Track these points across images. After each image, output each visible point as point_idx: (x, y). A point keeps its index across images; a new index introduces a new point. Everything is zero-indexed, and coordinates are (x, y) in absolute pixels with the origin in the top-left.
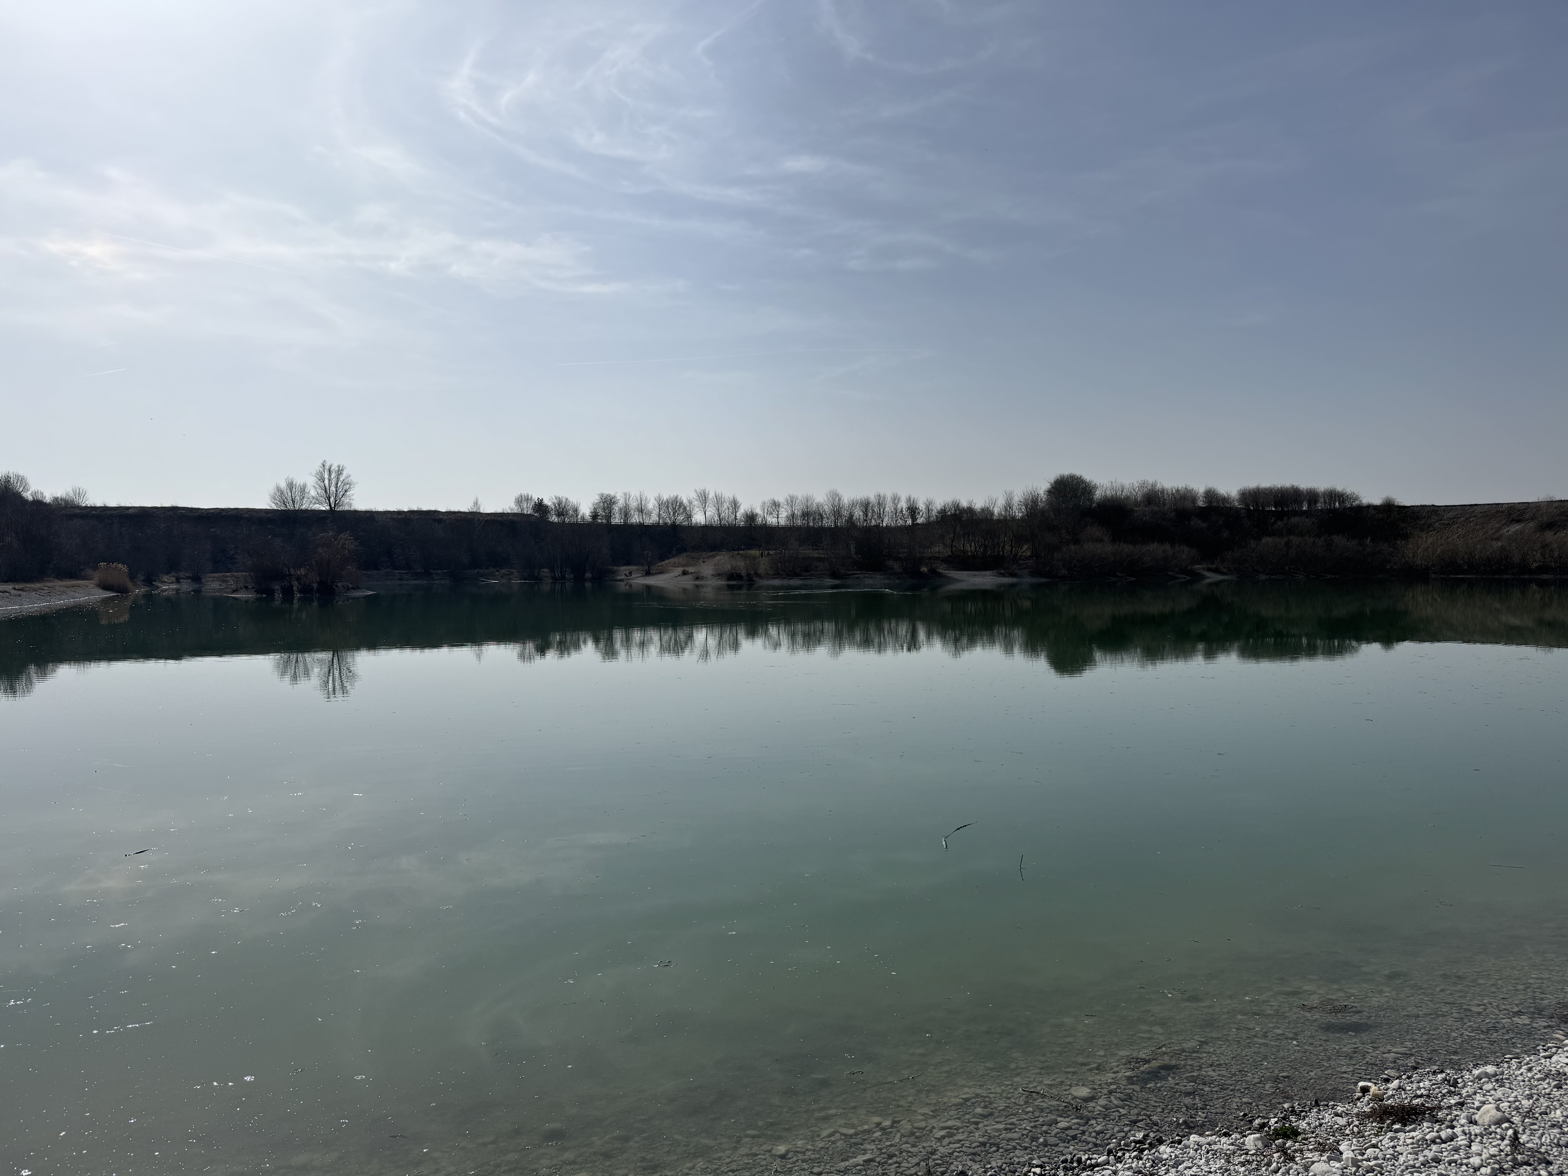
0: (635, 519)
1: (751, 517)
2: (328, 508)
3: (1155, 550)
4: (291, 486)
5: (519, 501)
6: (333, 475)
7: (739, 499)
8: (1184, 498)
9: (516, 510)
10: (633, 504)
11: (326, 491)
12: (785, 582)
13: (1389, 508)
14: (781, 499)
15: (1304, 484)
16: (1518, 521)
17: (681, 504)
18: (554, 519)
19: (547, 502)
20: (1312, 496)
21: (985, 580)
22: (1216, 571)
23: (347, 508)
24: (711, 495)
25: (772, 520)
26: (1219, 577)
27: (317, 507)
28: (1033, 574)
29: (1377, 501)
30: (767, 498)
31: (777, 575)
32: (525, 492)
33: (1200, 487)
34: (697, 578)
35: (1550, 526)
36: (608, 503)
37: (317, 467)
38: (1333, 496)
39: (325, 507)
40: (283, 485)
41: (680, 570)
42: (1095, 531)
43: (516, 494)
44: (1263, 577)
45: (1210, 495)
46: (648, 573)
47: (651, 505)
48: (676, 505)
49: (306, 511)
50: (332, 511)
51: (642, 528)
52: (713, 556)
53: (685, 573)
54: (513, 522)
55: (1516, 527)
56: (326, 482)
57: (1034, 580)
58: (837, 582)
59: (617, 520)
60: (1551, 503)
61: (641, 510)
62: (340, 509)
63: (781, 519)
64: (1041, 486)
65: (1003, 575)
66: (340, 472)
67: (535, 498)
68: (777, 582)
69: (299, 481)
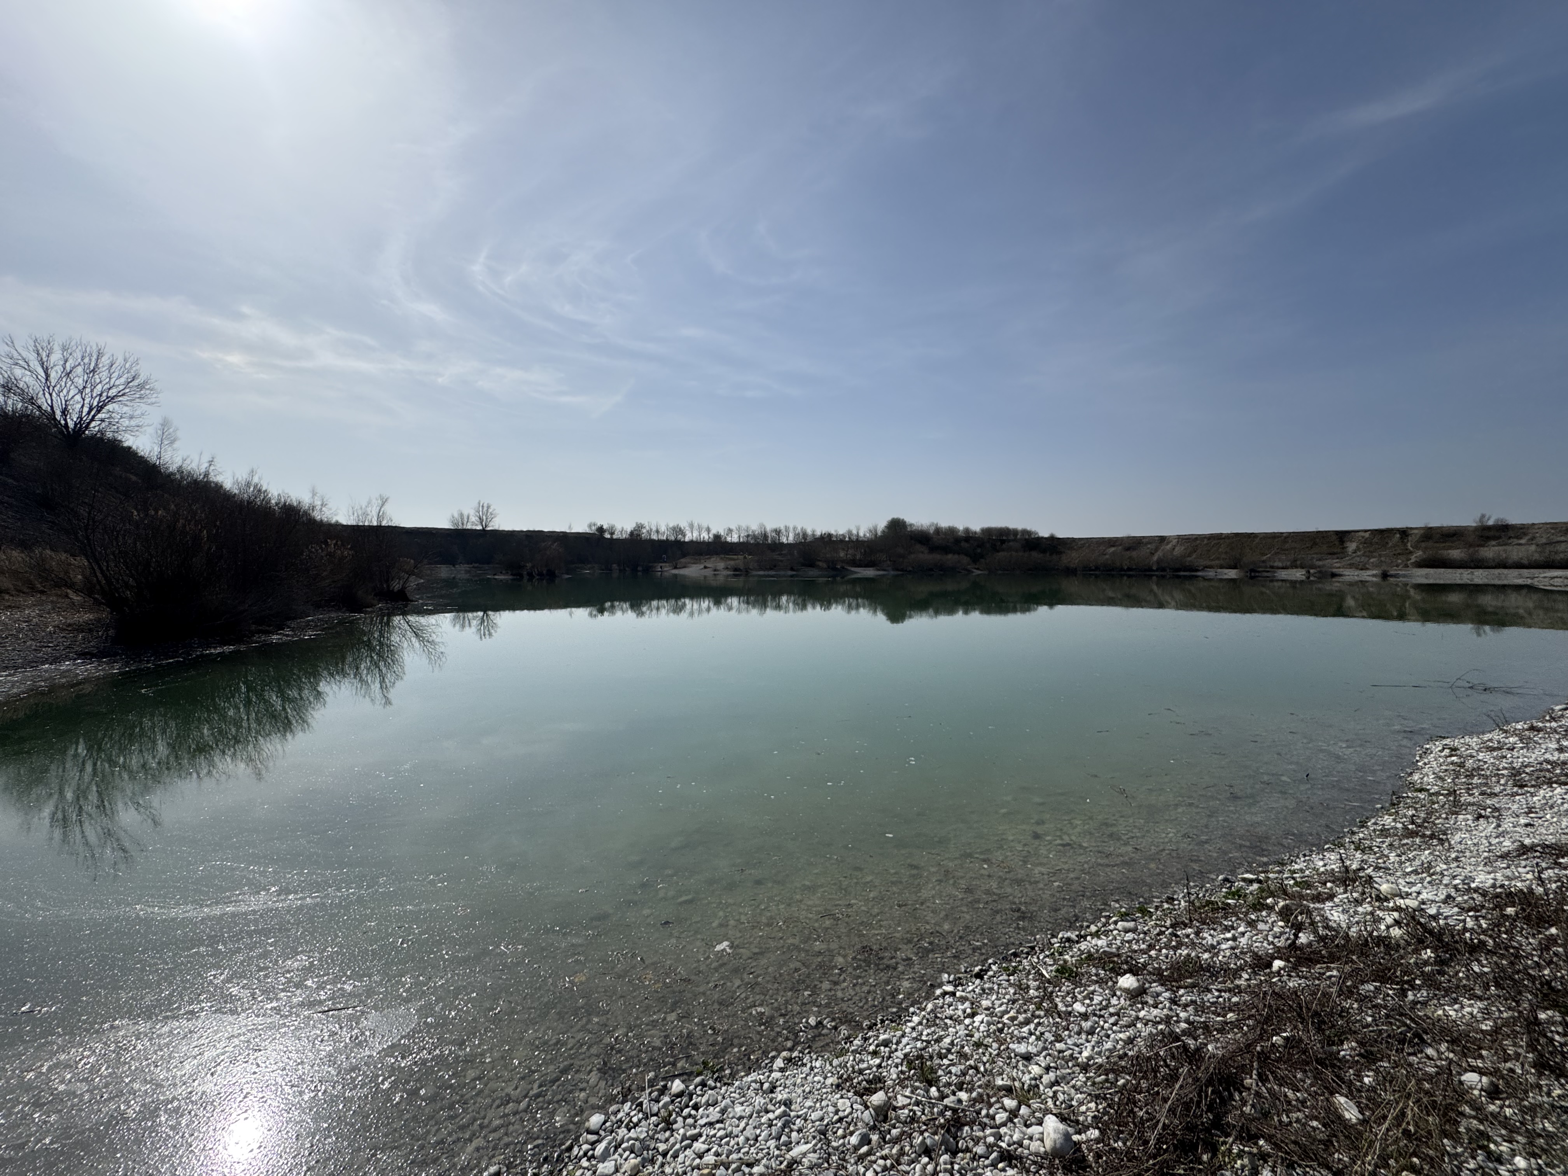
0: (655, 537)
1: (717, 537)
2: (481, 528)
4: (462, 515)
5: (590, 526)
6: (485, 509)
7: (709, 527)
9: (588, 530)
10: (653, 529)
11: (480, 518)
12: (766, 573)
13: (1052, 538)
15: (1012, 525)
16: (1113, 546)
18: (607, 536)
19: (605, 527)
21: (870, 573)
22: (978, 569)
26: (979, 572)
27: (474, 527)
28: (892, 569)
29: (1046, 535)
32: (593, 521)
35: (1128, 549)
36: (640, 527)
37: (475, 504)
38: (1025, 532)
39: (479, 527)
40: (456, 515)
45: (967, 530)
47: (663, 529)
48: (678, 530)
49: (469, 530)
50: (484, 530)
51: (662, 542)
53: (705, 567)
54: (587, 538)
55: (1113, 549)
56: (481, 513)
58: (794, 573)
60: (1129, 537)
61: (657, 532)
62: (488, 529)
63: (734, 538)
64: (881, 525)
66: (488, 507)
67: (599, 524)
69: (466, 512)
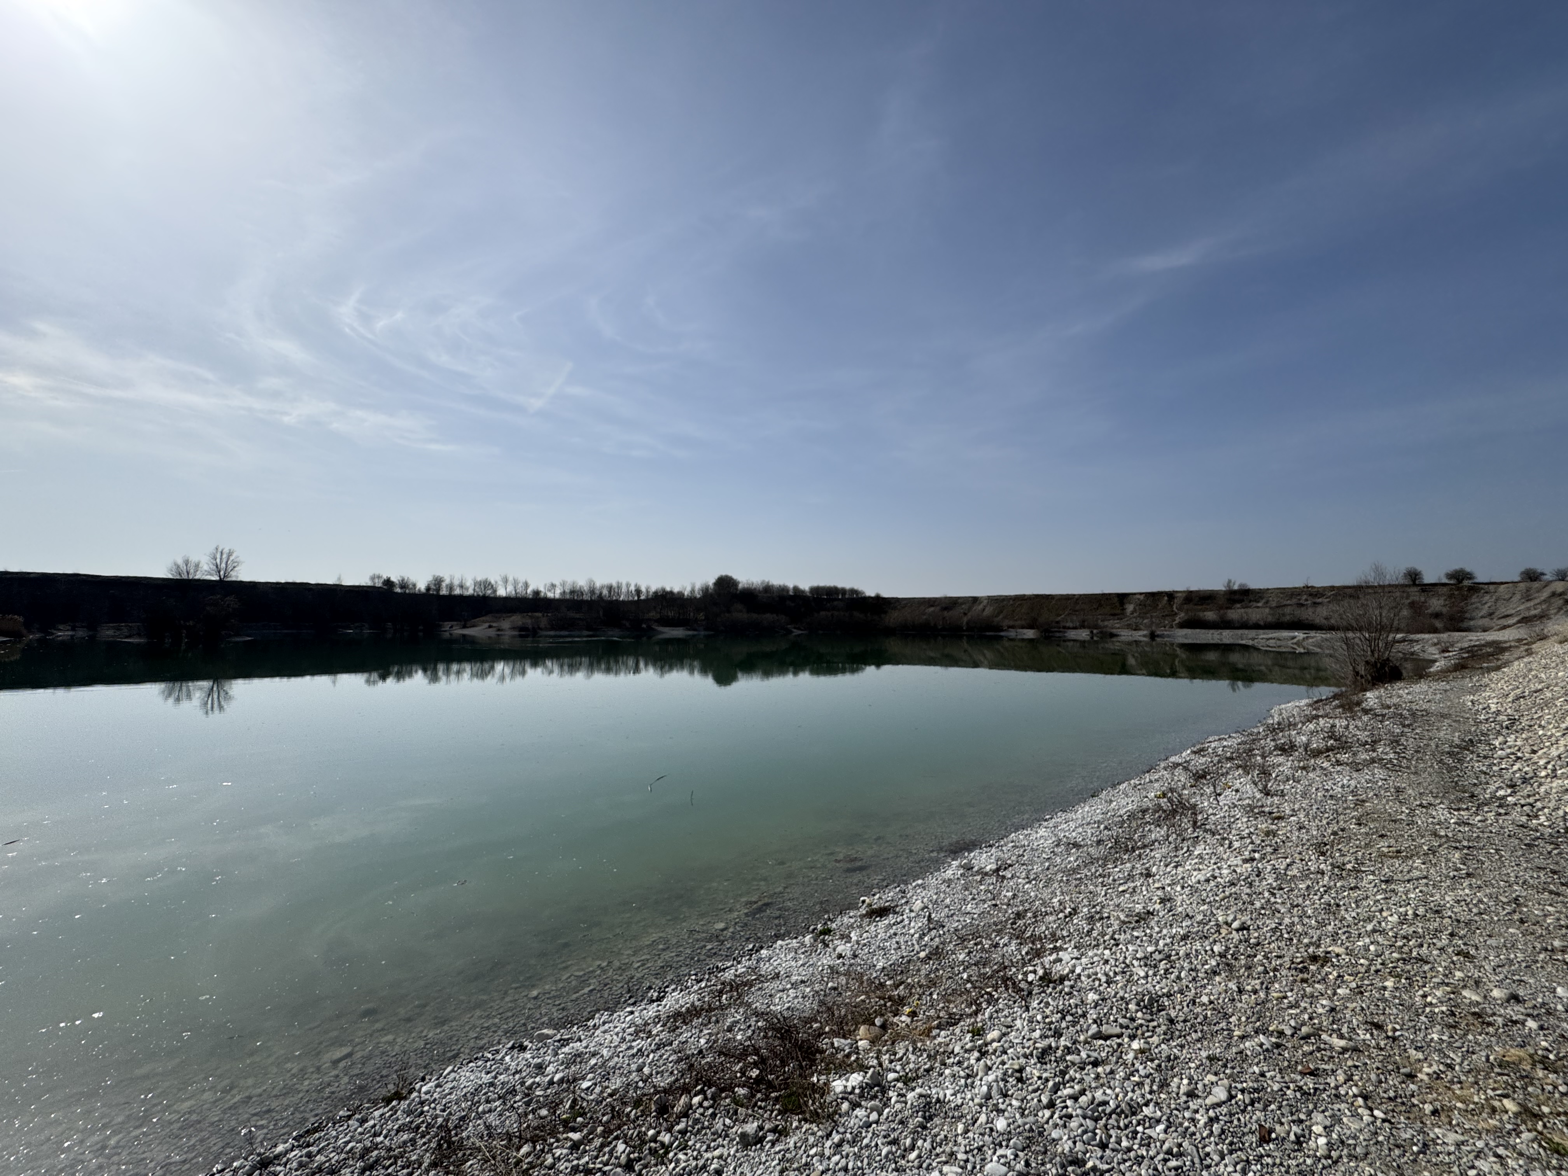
0: (457, 592)
1: (537, 593)
2: (218, 578)
3: (769, 617)
5: (373, 578)
6: (224, 556)
7: (529, 582)
8: (783, 589)
9: (370, 583)
10: (456, 582)
11: (217, 567)
12: (558, 633)
13: (878, 598)
14: (557, 583)
15: (840, 585)
16: (932, 606)
17: (490, 583)
18: (398, 590)
19: (393, 579)
20: (843, 591)
21: (678, 633)
22: (799, 629)
23: (234, 579)
24: (511, 579)
25: (550, 595)
26: (800, 632)
27: (209, 577)
28: (705, 630)
29: (873, 595)
30: (548, 582)
31: (552, 628)
32: (377, 573)
33: (791, 585)
34: (499, 630)
35: (945, 609)
36: (438, 582)
37: (212, 549)
38: (853, 591)
39: (215, 578)
40: (180, 562)
41: (487, 625)
42: (739, 606)
43: (371, 574)
44: (821, 632)
45: (796, 589)
46: (464, 627)
47: (469, 583)
48: (487, 584)
49: (199, 580)
50: (221, 581)
51: (461, 597)
52: (510, 617)
53: (490, 627)
54: (367, 592)
55: (930, 609)
56: (218, 561)
57: (707, 633)
58: (591, 633)
59: (444, 592)
61: (461, 586)
62: (229, 579)
63: (557, 594)
64: (711, 581)
65: (689, 630)
66: (230, 554)
67: (385, 577)
68: (552, 633)
69: (194, 559)
